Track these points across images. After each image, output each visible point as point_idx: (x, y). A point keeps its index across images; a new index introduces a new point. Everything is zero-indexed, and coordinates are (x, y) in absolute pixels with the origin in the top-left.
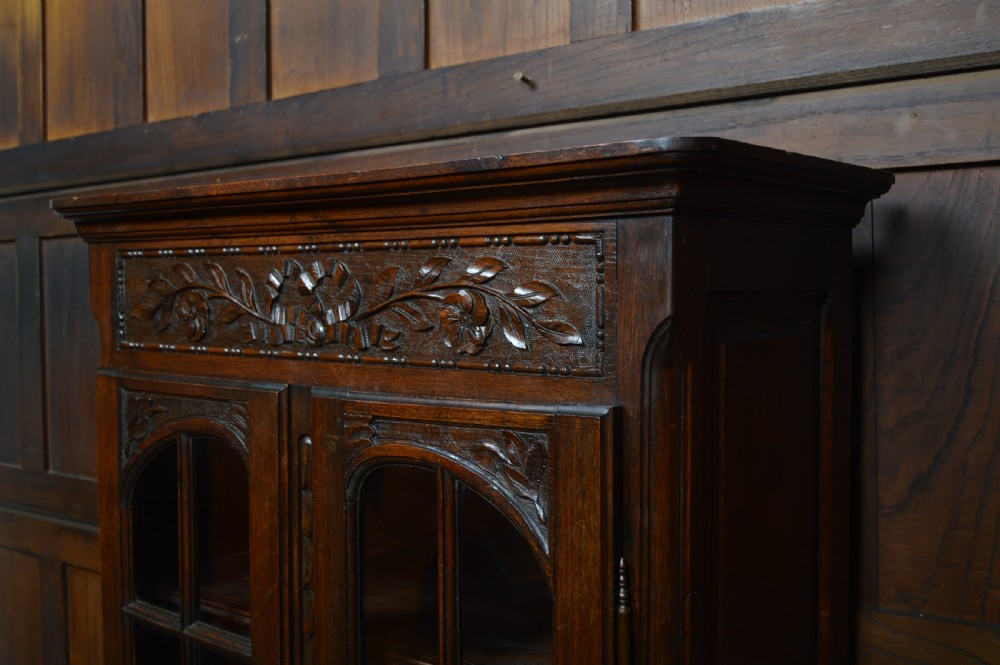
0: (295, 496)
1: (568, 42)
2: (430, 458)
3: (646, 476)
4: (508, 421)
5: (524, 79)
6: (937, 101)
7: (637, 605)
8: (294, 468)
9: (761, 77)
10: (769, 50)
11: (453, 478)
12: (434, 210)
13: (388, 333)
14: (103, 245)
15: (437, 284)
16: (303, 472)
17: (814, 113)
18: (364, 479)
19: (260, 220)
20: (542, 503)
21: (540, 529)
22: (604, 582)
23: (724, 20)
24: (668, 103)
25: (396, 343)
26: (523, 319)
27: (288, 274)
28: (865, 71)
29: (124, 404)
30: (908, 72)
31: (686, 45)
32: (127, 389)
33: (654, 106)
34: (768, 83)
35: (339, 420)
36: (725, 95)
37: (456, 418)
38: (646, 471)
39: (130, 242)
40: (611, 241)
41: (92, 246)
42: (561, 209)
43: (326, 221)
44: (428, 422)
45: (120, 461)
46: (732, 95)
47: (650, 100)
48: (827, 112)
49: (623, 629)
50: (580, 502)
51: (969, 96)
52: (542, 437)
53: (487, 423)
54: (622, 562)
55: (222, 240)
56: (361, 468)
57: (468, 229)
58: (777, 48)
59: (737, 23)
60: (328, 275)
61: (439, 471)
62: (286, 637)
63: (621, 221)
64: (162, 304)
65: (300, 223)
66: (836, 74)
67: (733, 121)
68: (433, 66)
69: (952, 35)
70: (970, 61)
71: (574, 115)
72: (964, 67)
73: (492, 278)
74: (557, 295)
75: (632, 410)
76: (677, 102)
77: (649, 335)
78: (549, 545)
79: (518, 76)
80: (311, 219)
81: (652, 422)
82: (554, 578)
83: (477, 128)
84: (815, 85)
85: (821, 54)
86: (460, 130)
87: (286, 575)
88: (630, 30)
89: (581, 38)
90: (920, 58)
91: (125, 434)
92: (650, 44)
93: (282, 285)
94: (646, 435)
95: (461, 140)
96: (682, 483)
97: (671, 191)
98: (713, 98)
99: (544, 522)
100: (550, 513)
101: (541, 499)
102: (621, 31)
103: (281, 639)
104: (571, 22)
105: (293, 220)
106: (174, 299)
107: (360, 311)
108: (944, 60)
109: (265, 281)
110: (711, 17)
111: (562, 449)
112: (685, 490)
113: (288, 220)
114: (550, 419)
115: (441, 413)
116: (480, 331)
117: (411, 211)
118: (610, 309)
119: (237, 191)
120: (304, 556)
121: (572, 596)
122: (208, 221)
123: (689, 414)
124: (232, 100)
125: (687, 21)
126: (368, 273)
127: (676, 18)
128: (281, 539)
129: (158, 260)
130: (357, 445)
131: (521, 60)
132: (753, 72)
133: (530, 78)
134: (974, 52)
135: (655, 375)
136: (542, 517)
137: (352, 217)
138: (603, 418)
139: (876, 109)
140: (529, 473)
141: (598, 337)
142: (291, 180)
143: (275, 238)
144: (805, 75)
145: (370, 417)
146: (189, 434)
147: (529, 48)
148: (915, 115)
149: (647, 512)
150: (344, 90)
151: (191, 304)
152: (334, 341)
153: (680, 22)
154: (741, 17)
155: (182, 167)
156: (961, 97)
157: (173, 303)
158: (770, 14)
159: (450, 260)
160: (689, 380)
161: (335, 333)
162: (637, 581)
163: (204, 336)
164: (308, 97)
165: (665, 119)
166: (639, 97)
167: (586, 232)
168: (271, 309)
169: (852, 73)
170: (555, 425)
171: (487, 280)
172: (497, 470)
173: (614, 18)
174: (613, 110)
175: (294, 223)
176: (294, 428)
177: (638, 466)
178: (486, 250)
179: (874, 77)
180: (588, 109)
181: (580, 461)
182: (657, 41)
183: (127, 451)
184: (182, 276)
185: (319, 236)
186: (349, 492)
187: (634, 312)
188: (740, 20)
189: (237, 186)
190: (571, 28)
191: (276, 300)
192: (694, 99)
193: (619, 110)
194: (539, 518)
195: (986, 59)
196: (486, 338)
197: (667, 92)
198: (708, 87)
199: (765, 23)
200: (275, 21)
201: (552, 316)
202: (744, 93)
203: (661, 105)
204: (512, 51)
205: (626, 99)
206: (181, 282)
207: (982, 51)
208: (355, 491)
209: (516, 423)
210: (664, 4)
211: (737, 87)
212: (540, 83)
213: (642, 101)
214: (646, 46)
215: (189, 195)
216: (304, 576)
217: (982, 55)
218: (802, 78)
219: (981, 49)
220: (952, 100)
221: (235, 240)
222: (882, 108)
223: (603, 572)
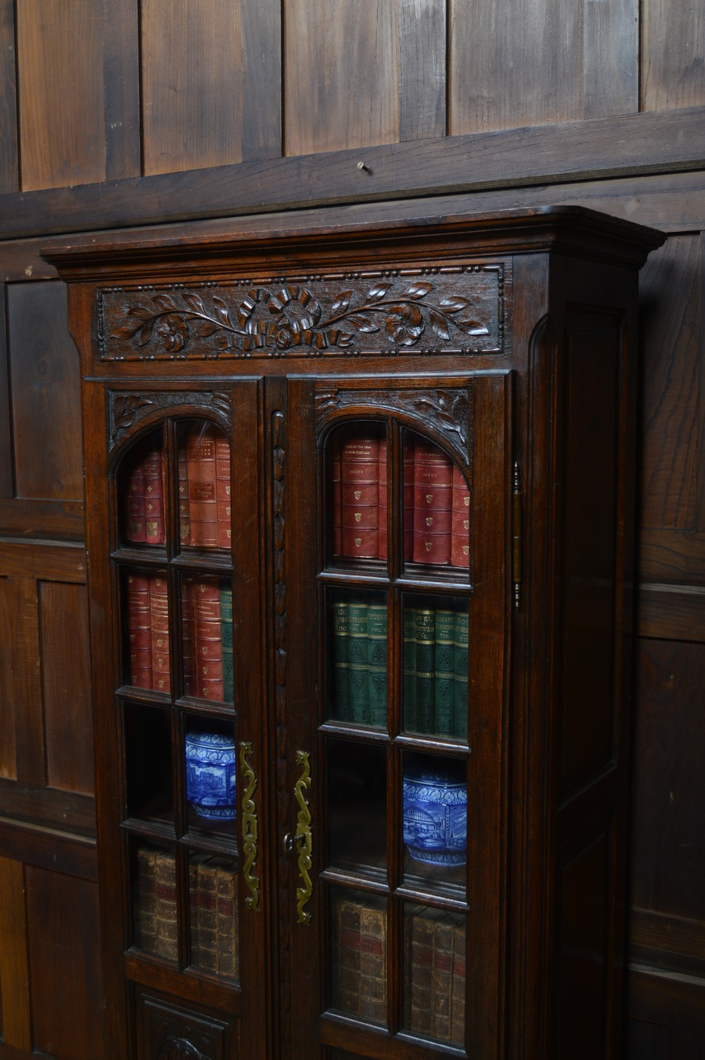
0: (269, 453)
1: (397, 141)
2: (383, 413)
3: (531, 411)
4: (441, 384)
5: (364, 168)
6: (652, 192)
7: (525, 491)
8: (268, 434)
9: (538, 172)
10: (543, 153)
11: (399, 424)
12: (385, 251)
13: (345, 335)
14: (83, 284)
15: (383, 301)
16: (275, 436)
17: (573, 198)
18: (329, 433)
19: (240, 261)
20: (464, 433)
21: (462, 450)
22: (506, 476)
23: (512, 131)
24: (472, 188)
25: (352, 342)
26: (447, 321)
27: (260, 299)
28: (607, 170)
29: (112, 403)
30: (634, 172)
31: (486, 148)
32: (113, 390)
33: (461, 190)
34: (542, 176)
35: (311, 394)
36: (512, 184)
37: (403, 385)
38: (531, 408)
39: (112, 280)
40: (509, 269)
41: (71, 285)
42: (477, 250)
43: (296, 261)
44: (381, 389)
45: (108, 445)
46: (517, 183)
47: (459, 186)
48: (581, 197)
49: (517, 504)
50: (490, 429)
51: (673, 189)
52: (464, 392)
53: (425, 386)
54: (516, 465)
55: (200, 277)
56: (328, 425)
57: (407, 264)
58: (549, 153)
59: (522, 134)
60: (295, 298)
61: (389, 421)
62: (263, 551)
63: (516, 257)
64: (142, 326)
65: (274, 262)
66: (588, 172)
67: (517, 202)
68: (288, 155)
69: (662, 149)
70: (674, 167)
71: (401, 195)
72: (670, 170)
73: (425, 295)
74: (471, 304)
75: (522, 370)
76: (478, 187)
77: (534, 325)
78: (469, 457)
79: (360, 165)
80: (284, 259)
81: (535, 379)
82: (472, 478)
83: (325, 203)
84: (574, 179)
85: (578, 158)
86: (310, 204)
87: (263, 508)
88: (444, 135)
89: (408, 139)
90: (642, 164)
91: (113, 425)
92: (459, 146)
93: (254, 308)
94: (531, 387)
95: (311, 212)
96: (551, 416)
97: (550, 238)
98: (503, 186)
99: (465, 445)
100: (469, 439)
101: (463, 431)
102: (438, 135)
103: (259, 553)
104: (400, 128)
105: (268, 261)
106: (154, 322)
107: (320, 323)
108: (658, 165)
109: (239, 305)
110: (502, 129)
111: (479, 398)
112: (553, 421)
113: (264, 260)
114: (470, 380)
115: (391, 383)
116: (416, 332)
117: (366, 253)
118: (508, 311)
119: (228, 239)
120: (275, 495)
121: (485, 488)
122: (190, 263)
123: (556, 374)
124: (107, 175)
125: (486, 131)
126: (327, 296)
127: (477, 128)
128: (259, 483)
129: (136, 294)
130: (325, 409)
131: (360, 154)
132: (532, 168)
133: (368, 167)
134: (676, 161)
135: (536, 350)
136: (464, 441)
137: (319, 257)
138: (506, 376)
139: (613, 196)
140: (455, 415)
141: (500, 329)
142: (276, 232)
143: (250, 274)
144: (567, 172)
145: (336, 390)
146: (174, 418)
147: (366, 145)
148: (639, 201)
149: (531, 433)
150: (212, 170)
151: (170, 325)
152: (300, 344)
153: (480, 132)
154: (525, 130)
155: (59, 230)
156: (667, 190)
157: (153, 325)
158: (545, 129)
159: (392, 285)
160: (556, 353)
161: (300, 338)
162: (525, 476)
163: (183, 348)
164: (179, 175)
165: (470, 199)
166: (450, 183)
167: (491, 264)
168: (245, 325)
169: (599, 172)
170: (473, 385)
171: (421, 297)
172: (432, 416)
173: (433, 126)
174: (431, 192)
175: (268, 263)
176: (267, 406)
177: (526, 406)
178: (420, 277)
179: (613, 175)
180: (412, 190)
181: (491, 403)
182: (464, 144)
183: (114, 438)
184: (161, 305)
185: (288, 271)
186: (318, 442)
187: (524, 312)
188: (524, 132)
189: (228, 236)
190: (400, 132)
191: (249, 318)
192: (490, 186)
193: (435, 192)
194: (462, 442)
195: (683, 166)
196: (420, 335)
197: (472, 180)
198: (501, 178)
199: (541, 135)
200: (147, 113)
201: (467, 317)
202: (526, 183)
203: (466, 189)
204: (353, 146)
205: (441, 184)
206: (160, 309)
207: (681, 160)
208: (323, 441)
209: (446, 384)
210: (470, 118)
211: (521, 179)
212: (376, 171)
213: (453, 186)
214: (457, 147)
215: (184, 243)
216: (275, 508)
217: (681, 163)
218: (565, 174)
219: (680, 159)
220: (662, 191)
221: (213, 276)
222: (617, 196)
223: (506, 469)
